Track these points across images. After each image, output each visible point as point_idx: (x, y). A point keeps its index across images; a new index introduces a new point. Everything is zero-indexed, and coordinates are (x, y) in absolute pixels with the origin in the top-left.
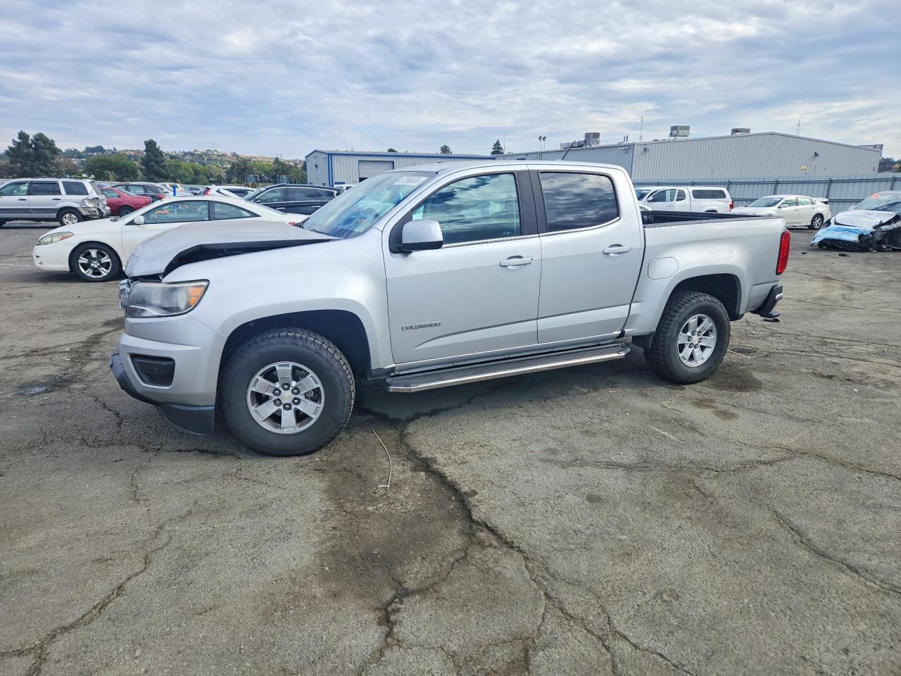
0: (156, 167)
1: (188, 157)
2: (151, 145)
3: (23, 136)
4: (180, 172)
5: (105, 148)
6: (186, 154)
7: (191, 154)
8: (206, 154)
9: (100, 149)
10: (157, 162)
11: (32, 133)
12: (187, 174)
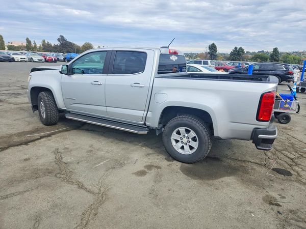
0: (275, 57)
1: (295, 54)
2: (275, 50)
3: (236, 48)
4: (288, 59)
5: (264, 51)
6: (294, 52)
7: (296, 52)
8: (302, 52)
9: (263, 51)
10: (276, 55)
11: (238, 47)
12: (290, 60)
